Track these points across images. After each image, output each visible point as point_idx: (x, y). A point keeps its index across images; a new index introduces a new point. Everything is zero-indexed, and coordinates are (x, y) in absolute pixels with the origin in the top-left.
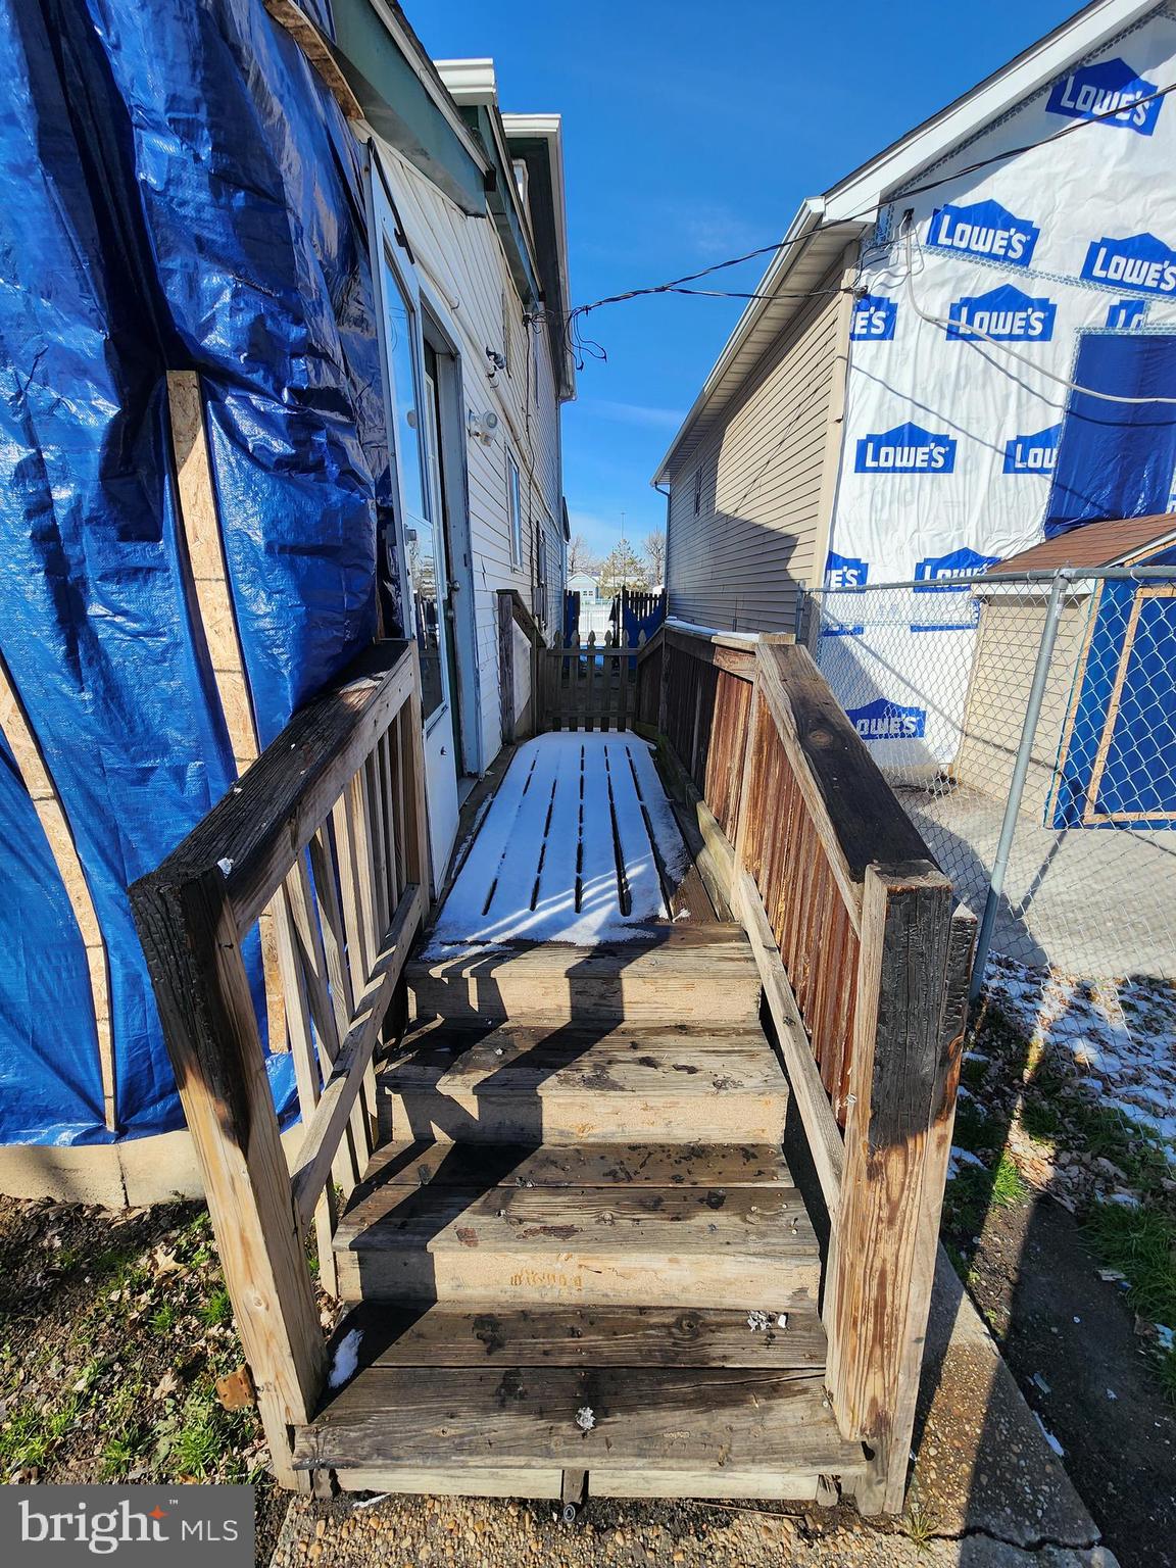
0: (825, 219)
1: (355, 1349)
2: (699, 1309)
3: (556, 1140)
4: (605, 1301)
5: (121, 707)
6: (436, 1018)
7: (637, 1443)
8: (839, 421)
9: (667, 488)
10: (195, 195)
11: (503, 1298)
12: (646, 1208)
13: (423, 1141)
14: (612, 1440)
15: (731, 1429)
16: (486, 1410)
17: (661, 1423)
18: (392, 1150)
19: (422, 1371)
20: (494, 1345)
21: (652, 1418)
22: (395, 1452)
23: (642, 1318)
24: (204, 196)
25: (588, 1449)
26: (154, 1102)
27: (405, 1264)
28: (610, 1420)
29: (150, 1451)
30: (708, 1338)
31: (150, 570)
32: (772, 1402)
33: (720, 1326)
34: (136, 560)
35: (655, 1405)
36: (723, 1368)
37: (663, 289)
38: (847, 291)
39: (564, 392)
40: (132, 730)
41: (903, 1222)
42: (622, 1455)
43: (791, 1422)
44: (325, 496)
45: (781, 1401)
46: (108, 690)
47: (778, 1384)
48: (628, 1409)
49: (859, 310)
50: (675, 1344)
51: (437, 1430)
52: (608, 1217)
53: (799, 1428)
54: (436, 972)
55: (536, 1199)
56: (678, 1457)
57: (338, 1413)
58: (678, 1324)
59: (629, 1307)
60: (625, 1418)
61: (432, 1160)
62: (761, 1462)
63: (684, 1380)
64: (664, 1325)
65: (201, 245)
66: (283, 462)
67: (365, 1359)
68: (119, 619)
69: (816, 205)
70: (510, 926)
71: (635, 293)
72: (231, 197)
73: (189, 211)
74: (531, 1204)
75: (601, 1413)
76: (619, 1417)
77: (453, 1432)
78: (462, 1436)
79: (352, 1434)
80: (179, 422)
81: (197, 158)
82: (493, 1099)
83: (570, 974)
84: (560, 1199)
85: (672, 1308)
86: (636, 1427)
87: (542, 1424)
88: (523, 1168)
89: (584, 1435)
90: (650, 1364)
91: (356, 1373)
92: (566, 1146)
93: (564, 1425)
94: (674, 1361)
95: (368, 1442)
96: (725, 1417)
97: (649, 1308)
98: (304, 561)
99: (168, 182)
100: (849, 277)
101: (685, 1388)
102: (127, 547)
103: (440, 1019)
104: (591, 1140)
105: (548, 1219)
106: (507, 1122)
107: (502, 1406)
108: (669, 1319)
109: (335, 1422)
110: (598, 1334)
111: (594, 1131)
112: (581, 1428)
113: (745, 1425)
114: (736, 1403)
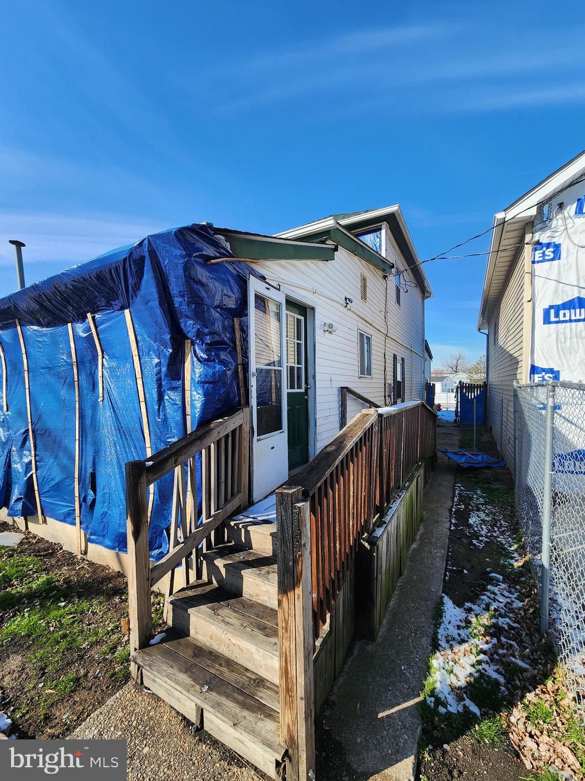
0: (506, 220)
1: (161, 638)
2: (266, 680)
3: (248, 597)
4: (235, 660)
5: (167, 424)
6: (232, 542)
7: (214, 703)
8: (529, 301)
9: (486, 331)
10: (184, 308)
11: (208, 644)
12: (259, 628)
13: (210, 582)
14: (207, 698)
15: (245, 717)
16: (181, 671)
17: (225, 703)
18: (200, 582)
19: (173, 652)
20: (195, 656)
21: (223, 700)
22: (153, 668)
23: (245, 672)
24: (186, 307)
25: (199, 696)
26: (156, 549)
27: (184, 617)
28: (211, 693)
29: (113, 653)
30: (261, 689)
31: (177, 388)
32: (265, 719)
33: (268, 688)
34: (174, 385)
35: (227, 697)
36: (258, 700)
37: (434, 259)
38: (527, 244)
39: (426, 295)
40: (168, 430)
41: (290, 631)
42: (207, 704)
43: (267, 728)
44: (214, 367)
45: (269, 720)
46: (164, 419)
47: (272, 715)
48: (219, 693)
49: (536, 250)
50: (248, 685)
51: (166, 669)
52: (245, 625)
53: (267, 731)
54: (232, 523)
55: (228, 611)
56: (222, 714)
57: (147, 651)
58: (255, 680)
59: (242, 666)
60: (216, 695)
61: (208, 589)
62: (247, 732)
63: (242, 695)
64: (250, 678)
65: (187, 316)
66: (205, 360)
67: (162, 641)
68: (170, 400)
69: (500, 216)
70: (268, 515)
71: (423, 262)
72: (191, 306)
73: (184, 310)
74: (225, 612)
75: (210, 689)
76: (214, 694)
77: (169, 671)
78: (170, 674)
79: (146, 658)
80: (186, 351)
81: (185, 300)
82: (231, 572)
83: (272, 534)
84: (235, 614)
85: (257, 674)
86: (217, 699)
87: (192, 683)
88: (232, 601)
89: (201, 692)
90: (236, 686)
91: (158, 644)
92: (251, 601)
93: (198, 686)
94: (244, 689)
95: (148, 662)
96: (246, 713)
97: (250, 670)
98: (206, 386)
99: (180, 306)
100: (528, 238)
101: (241, 698)
102: (173, 382)
103: (233, 543)
104: (259, 601)
105: (226, 618)
106: (234, 584)
107: (185, 672)
108: (253, 677)
109: (145, 653)
110: (228, 669)
111: (261, 598)
112: (201, 690)
113: (250, 719)
114: (253, 712)
